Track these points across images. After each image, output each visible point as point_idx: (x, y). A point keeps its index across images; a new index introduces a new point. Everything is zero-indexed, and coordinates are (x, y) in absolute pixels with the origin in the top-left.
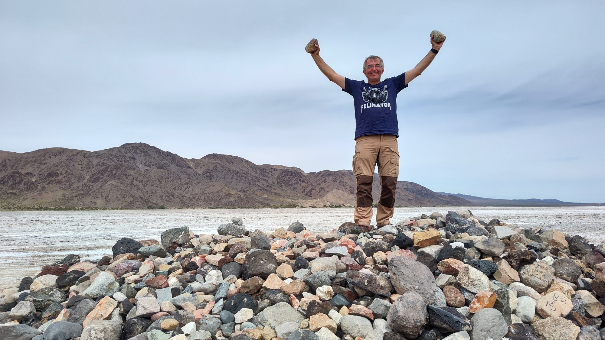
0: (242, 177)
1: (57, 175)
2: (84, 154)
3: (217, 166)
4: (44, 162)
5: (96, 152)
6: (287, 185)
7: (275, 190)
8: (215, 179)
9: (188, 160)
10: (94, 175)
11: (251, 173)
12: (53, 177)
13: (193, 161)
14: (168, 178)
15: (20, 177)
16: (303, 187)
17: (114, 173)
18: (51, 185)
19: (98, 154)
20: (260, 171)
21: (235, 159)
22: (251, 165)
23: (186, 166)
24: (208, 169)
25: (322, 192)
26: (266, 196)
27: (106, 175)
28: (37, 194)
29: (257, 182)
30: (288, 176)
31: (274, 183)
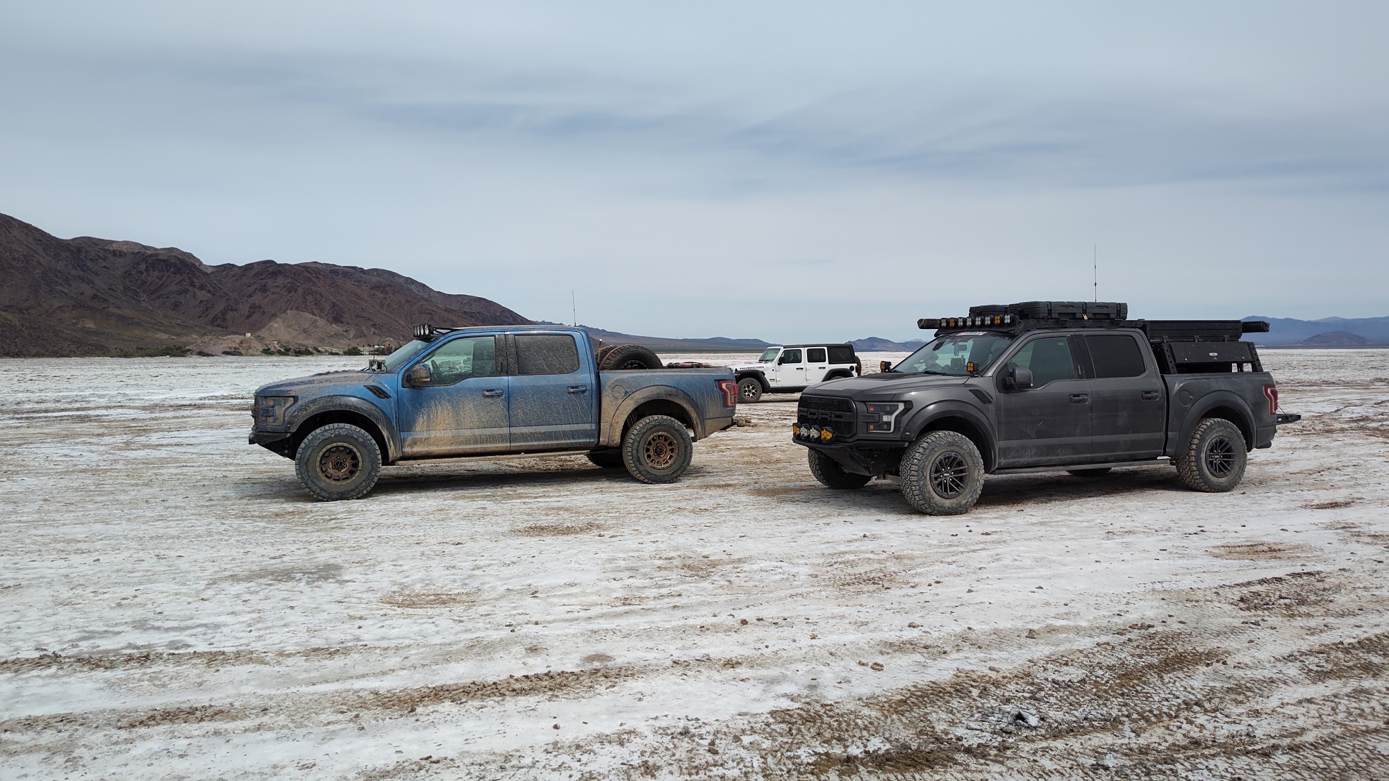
6: (153, 297)
7: (119, 308)
11: (41, 259)
16: (201, 301)
20: (68, 253)
22: (36, 235)
25: (256, 317)
26: (90, 325)
29: (61, 285)
30: (156, 273)
31: (113, 290)
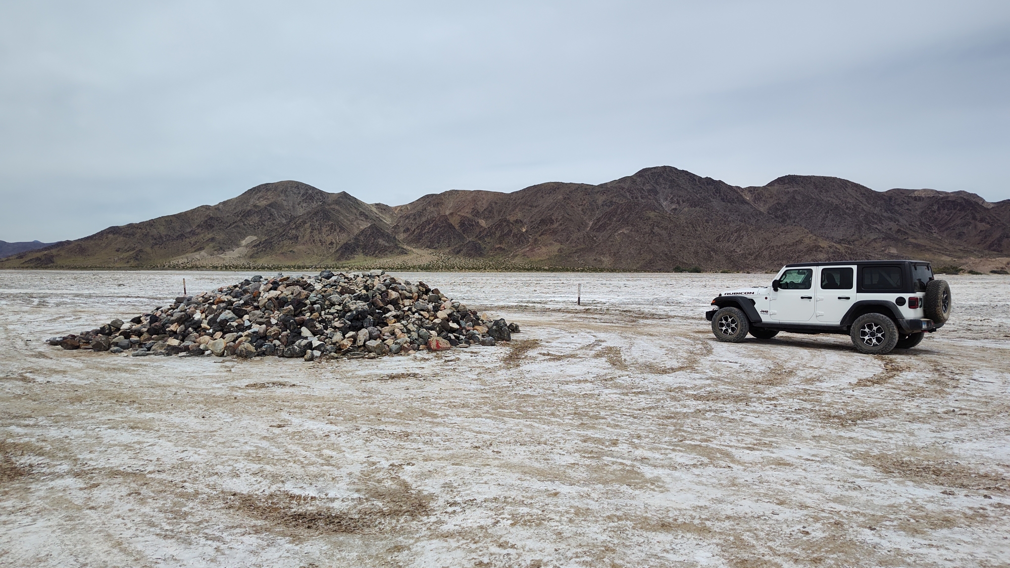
0: (845, 216)
1: (552, 222)
2: (586, 189)
3: (796, 197)
4: (535, 204)
5: (601, 186)
6: (943, 229)
7: (915, 238)
8: (792, 221)
9: (743, 190)
10: (598, 220)
11: (865, 207)
12: (547, 225)
13: (750, 191)
14: (707, 222)
15: (509, 226)
16: (981, 231)
17: (626, 216)
18: (544, 237)
19: (604, 188)
20: (883, 202)
21: (831, 183)
22: (863, 191)
23: (738, 201)
24: (778, 204)
26: (893, 251)
27: (615, 219)
28: (528, 249)
29: (876, 223)
30: (946, 211)
31: (913, 226)
